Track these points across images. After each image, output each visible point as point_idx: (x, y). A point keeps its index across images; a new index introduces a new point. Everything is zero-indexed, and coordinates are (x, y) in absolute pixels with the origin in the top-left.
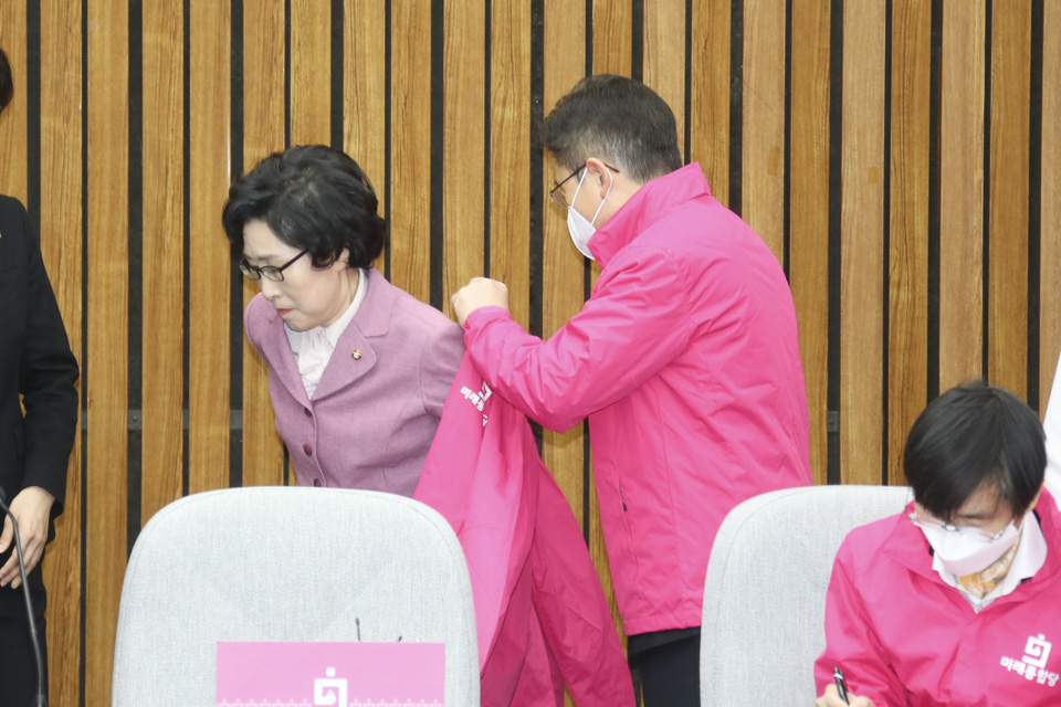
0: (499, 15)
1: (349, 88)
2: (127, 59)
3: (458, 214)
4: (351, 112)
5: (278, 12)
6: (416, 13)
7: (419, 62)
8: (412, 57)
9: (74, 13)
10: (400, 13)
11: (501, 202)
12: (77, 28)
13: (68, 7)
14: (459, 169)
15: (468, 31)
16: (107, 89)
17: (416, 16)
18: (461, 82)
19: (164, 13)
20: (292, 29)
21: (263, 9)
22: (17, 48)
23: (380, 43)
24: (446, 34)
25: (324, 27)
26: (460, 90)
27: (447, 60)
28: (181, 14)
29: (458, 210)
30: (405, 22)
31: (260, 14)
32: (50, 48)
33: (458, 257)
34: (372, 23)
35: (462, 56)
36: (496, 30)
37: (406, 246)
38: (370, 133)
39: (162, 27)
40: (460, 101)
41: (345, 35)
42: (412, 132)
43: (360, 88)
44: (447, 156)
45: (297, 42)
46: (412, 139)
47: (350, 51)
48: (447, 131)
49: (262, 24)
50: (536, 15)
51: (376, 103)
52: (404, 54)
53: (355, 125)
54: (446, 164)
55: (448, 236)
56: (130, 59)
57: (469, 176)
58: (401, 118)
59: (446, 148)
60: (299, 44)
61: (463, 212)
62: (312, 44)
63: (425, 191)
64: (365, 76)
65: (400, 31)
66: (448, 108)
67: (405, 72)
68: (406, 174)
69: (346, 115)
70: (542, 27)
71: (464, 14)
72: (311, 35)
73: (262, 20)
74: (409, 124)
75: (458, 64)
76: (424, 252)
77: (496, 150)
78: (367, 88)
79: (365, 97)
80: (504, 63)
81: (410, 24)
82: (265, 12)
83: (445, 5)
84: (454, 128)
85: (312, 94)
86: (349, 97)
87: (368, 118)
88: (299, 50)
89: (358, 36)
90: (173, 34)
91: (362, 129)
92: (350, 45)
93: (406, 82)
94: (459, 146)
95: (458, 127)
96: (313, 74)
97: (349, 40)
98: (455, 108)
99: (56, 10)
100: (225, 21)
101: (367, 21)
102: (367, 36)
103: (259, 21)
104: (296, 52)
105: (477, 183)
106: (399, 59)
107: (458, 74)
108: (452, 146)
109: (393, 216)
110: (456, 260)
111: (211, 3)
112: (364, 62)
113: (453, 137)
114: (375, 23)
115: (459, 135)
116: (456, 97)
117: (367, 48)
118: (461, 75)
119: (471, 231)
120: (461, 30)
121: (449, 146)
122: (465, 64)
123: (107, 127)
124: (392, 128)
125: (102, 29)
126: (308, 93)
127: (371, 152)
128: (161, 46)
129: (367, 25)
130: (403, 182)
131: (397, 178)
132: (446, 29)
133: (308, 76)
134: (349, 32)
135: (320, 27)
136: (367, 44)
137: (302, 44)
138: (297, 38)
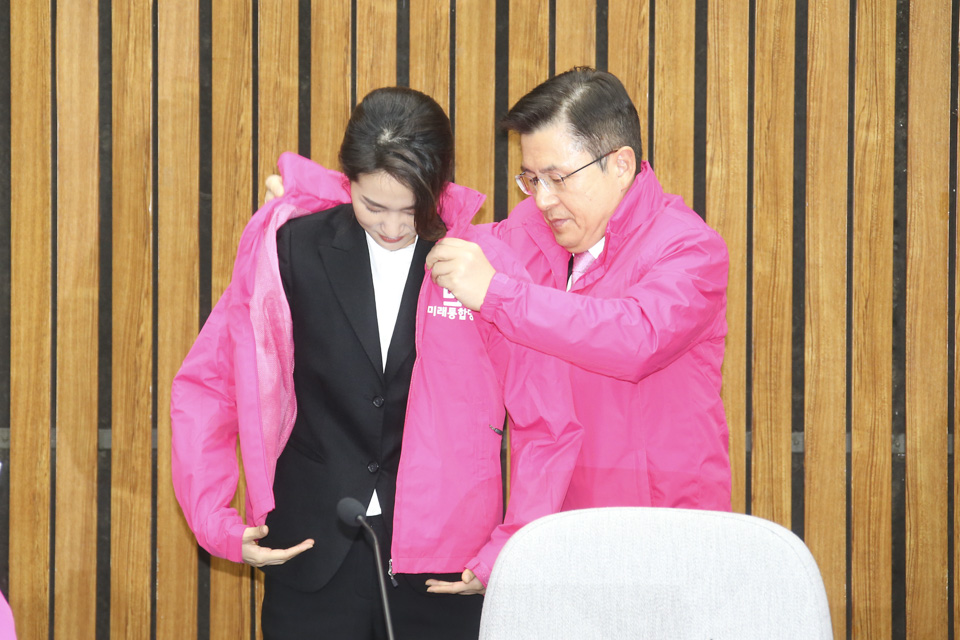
0: (863, 39)
1: (712, 113)
2: (494, 85)
3: (821, 237)
4: (714, 136)
5: (642, 37)
6: (779, 38)
7: (783, 85)
8: (775, 81)
9: (443, 40)
10: (763, 38)
11: (864, 225)
12: (445, 54)
13: (436, 34)
14: (822, 192)
15: (832, 55)
16: (474, 114)
17: (780, 41)
18: (824, 105)
19: (530, 39)
20: (656, 54)
21: (627, 34)
22: (387, 74)
23: (744, 68)
24: (810, 58)
25: (688, 52)
26: (824, 113)
27: (811, 85)
28: (546, 40)
29: (821, 233)
30: (769, 46)
31: (624, 40)
32: (419, 73)
33: (821, 281)
34: (735, 48)
35: (826, 80)
36: (860, 54)
37: (768, 269)
38: (733, 157)
39: (528, 53)
40: (823, 125)
41: (709, 59)
42: (775, 154)
43: (724, 112)
44: (809, 179)
45: (661, 67)
46: (775, 163)
47: (713, 75)
48: (810, 154)
49: (626, 49)
50: (901, 39)
51: (740, 127)
52: (767, 78)
53: (718, 149)
54: (809, 188)
55: (810, 259)
56: (497, 84)
57: (832, 200)
58: (763, 142)
59: (809, 172)
60: (663, 70)
61: (825, 235)
62: (676, 68)
63: (788, 214)
64: (728, 100)
65: (764, 55)
66: (811, 132)
67: (769, 95)
68: (768, 198)
69: (709, 139)
70: (907, 50)
71: (828, 39)
72: (675, 60)
73: (626, 45)
74: (772, 148)
75: (821, 88)
76: (787, 275)
77: (859, 173)
78: (731, 112)
79: (728, 122)
80: (868, 87)
81: (774, 48)
82: (629, 37)
83: (809, 29)
84: (818, 152)
85: (675, 119)
86: (712, 121)
87: (731, 142)
88: (663, 75)
89: (721, 61)
90: (539, 61)
91: (724, 153)
92: (713, 69)
93: (769, 106)
94: (821, 169)
95: (821, 151)
96: (676, 98)
97: (713, 64)
98: (819, 132)
99: (425, 37)
100: (590, 45)
101: (731, 46)
102: (731, 60)
103: (624, 47)
104: (661, 78)
105: (840, 206)
106: (762, 84)
107: (821, 98)
108: (816, 169)
109: (754, 240)
110: (818, 283)
111: (577, 28)
112: (728, 87)
113: (816, 161)
114: (739, 48)
115: (821, 159)
116: (820, 120)
117: (730, 73)
118: (825, 99)
119: (834, 254)
120: (825, 54)
121: (813, 169)
122: (828, 88)
123: (474, 152)
124: (755, 152)
125: (469, 56)
126: (672, 118)
127: (733, 176)
128: (527, 72)
129: (731, 50)
130: (766, 206)
131: (759, 201)
132: (809, 53)
133: (672, 100)
134: (713, 57)
135: (684, 53)
136: (731, 69)
137: (666, 68)
138: (660, 63)
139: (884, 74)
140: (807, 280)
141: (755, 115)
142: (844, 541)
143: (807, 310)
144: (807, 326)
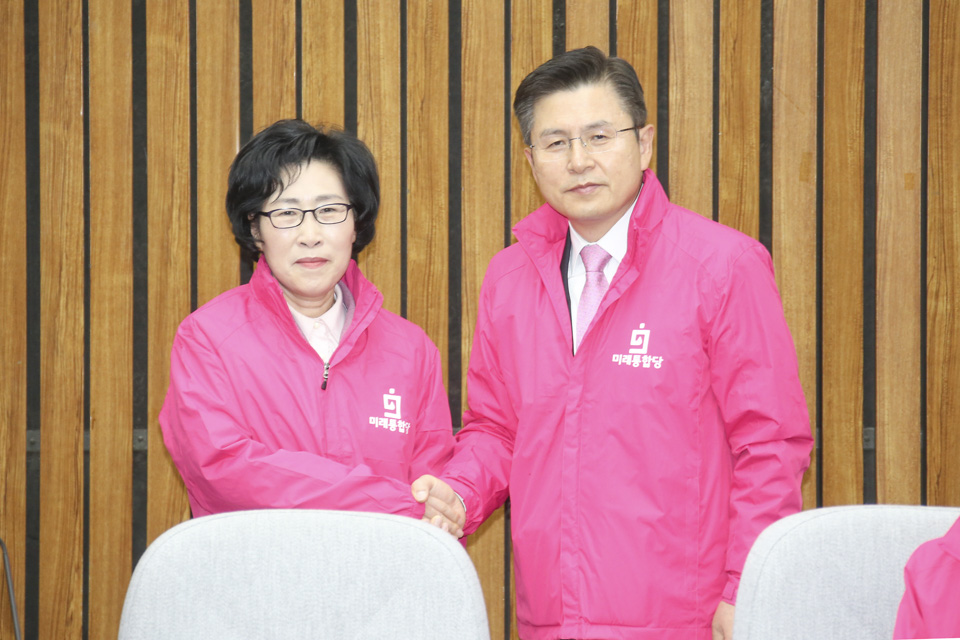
0: (518, 16)
1: (363, 94)
2: (131, 62)
3: (478, 224)
4: (366, 117)
5: (288, 13)
6: (433, 14)
7: (436, 63)
8: (428, 60)
9: (75, 15)
10: (415, 13)
11: (522, 211)
12: (78, 29)
13: (68, 8)
14: (479, 175)
15: (487, 33)
16: (110, 94)
17: (432, 18)
18: (479, 85)
19: (169, 14)
20: (304, 30)
21: (272, 10)
22: (15, 50)
23: (395, 45)
24: (464, 36)
25: (337, 28)
26: (479, 93)
27: (466, 63)
28: (186, 15)
29: (477, 218)
30: (421, 23)
31: (270, 15)
32: (49, 49)
33: (477, 269)
34: (386, 25)
35: (481, 59)
36: (517, 32)
37: (423, 257)
38: (385, 139)
39: (167, 28)
40: (479, 105)
41: (358, 36)
42: (429, 136)
43: (375, 93)
44: (465, 162)
45: (308, 44)
46: (429, 144)
47: (363, 53)
48: (466, 136)
49: (271, 25)
50: (558, 15)
51: (391, 108)
52: (420, 57)
53: (370, 130)
54: (465, 172)
55: (467, 246)
56: (134, 62)
57: (489, 184)
58: (417, 123)
59: (465, 155)
60: (311, 47)
61: (482, 221)
62: (325, 46)
63: (443, 199)
64: (380, 80)
65: (416, 32)
66: (466, 113)
67: (422, 75)
68: (423, 182)
69: (360, 120)
70: (564, 28)
71: (482, 15)
72: (323, 37)
73: (272, 21)
74: (426, 130)
75: (476, 67)
76: (442, 263)
77: (516, 156)
78: (382, 92)
79: (380, 102)
80: (525, 66)
81: (427, 25)
82: (275, 13)
83: (463, 5)
84: (473, 134)
85: (324, 99)
86: (363, 102)
87: (383, 123)
88: (311, 53)
89: (372, 38)
90: (179, 36)
91: (376, 135)
92: (364, 47)
93: (422, 85)
94: (477, 153)
95: (477, 132)
96: (325, 78)
97: (363, 42)
98: (474, 113)
99: (55, 11)
100: (233, 22)
101: (382, 23)
102: (382, 38)
103: (269, 22)
104: (308, 55)
105: (497, 191)
106: (415, 62)
107: (476, 78)
108: (471, 152)
109: (409, 226)
110: (475, 271)
111: (218, 3)
112: (379, 65)
113: (472, 143)
114: (390, 24)
115: (477, 141)
116: (475, 101)
117: (381, 51)
118: (480, 78)
119: (491, 241)
120: (480, 32)
121: (468, 152)
122: (484, 67)
123: (110, 133)
124: (408, 134)
125: (104, 31)
126: (321, 98)
127: (386, 159)
128: (166, 48)
129: (382, 26)
130: (420, 190)
131: (413, 186)
132: (464, 30)
133: (321, 79)
134: (363, 34)
135: (332, 29)
136: (382, 46)
137: (314, 46)
138: (308, 40)
139: (541, 52)
140: (463, 268)
141: (408, 95)
142: (502, 541)
143: (464, 300)
144: (464, 316)
